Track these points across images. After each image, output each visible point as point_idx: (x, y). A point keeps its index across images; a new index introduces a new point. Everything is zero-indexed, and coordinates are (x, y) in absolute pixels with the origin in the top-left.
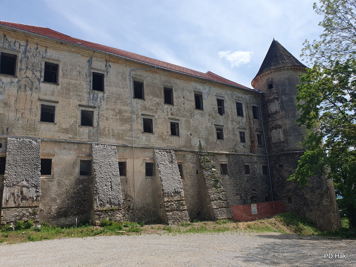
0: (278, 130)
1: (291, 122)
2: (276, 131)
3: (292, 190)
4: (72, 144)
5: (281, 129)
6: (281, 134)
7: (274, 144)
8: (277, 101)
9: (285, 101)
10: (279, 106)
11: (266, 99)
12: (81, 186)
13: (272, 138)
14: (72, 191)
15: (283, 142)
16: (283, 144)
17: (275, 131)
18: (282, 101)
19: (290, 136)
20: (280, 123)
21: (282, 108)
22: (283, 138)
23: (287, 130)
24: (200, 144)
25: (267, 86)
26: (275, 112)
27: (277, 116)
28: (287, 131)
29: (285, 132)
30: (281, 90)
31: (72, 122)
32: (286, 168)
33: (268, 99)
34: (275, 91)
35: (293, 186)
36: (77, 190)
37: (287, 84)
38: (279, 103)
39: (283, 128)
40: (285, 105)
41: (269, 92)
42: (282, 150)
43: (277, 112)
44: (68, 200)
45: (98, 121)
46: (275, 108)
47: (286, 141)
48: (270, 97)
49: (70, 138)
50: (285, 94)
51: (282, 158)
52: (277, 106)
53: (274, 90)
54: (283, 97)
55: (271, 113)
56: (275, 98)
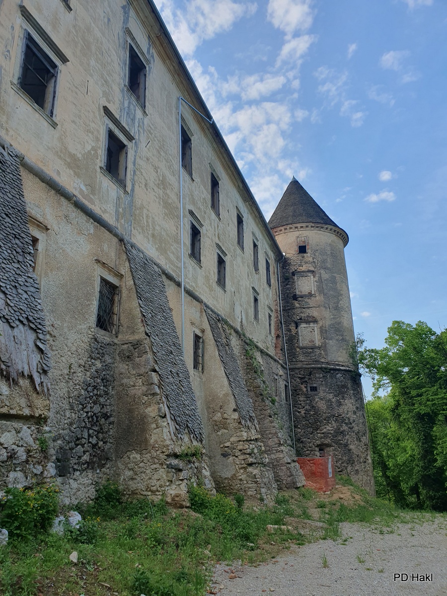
0: (311, 326)
1: (332, 317)
2: (308, 326)
5: (316, 325)
6: (316, 332)
7: (301, 348)
8: (312, 277)
9: (325, 280)
10: (315, 286)
11: (293, 269)
13: (300, 338)
15: (319, 348)
16: (318, 351)
17: (305, 326)
18: (320, 277)
19: (330, 340)
20: (315, 313)
21: (321, 290)
22: (319, 340)
23: (325, 327)
24: (242, 319)
25: (297, 249)
26: (307, 293)
27: (312, 302)
28: (326, 330)
29: (323, 331)
30: (320, 260)
32: (322, 394)
33: (296, 269)
34: (311, 259)
37: (329, 253)
38: (316, 281)
39: (320, 323)
40: (325, 287)
41: (300, 258)
42: (317, 362)
43: (310, 295)
45: (133, 180)
46: (308, 288)
47: (324, 347)
48: (301, 268)
49: (81, 191)
50: (325, 268)
51: (317, 375)
52: (312, 285)
53: (308, 256)
54: (322, 271)
56: (309, 271)
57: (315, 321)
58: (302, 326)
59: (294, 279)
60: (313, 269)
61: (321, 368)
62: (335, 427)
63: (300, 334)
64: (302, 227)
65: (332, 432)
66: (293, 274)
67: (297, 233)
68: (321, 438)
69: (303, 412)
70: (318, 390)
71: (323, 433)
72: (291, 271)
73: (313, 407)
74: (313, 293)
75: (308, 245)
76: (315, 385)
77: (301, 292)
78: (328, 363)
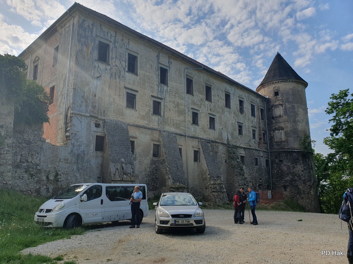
0: (280, 131)
1: (292, 126)
2: (279, 131)
3: (289, 181)
4: (147, 130)
5: (283, 131)
6: (283, 134)
7: (276, 142)
8: (281, 107)
9: (288, 108)
10: (283, 111)
11: (272, 104)
12: (154, 166)
13: (275, 137)
14: (148, 169)
15: (284, 142)
16: (283, 143)
17: (277, 131)
18: (285, 107)
19: (290, 137)
20: (282, 125)
21: (286, 113)
22: (284, 138)
23: (288, 131)
24: (228, 138)
25: (273, 93)
26: (279, 116)
27: (281, 120)
28: (288, 133)
29: (286, 134)
30: (285, 98)
31: (147, 110)
32: (285, 163)
33: (273, 104)
34: (281, 98)
35: (290, 178)
36: (152, 169)
37: (291, 94)
38: (283, 109)
39: (285, 130)
40: (288, 111)
41: (275, 98)
42: (283, 148)
43: (280, 116)
44: (146, 177)
45: (164, 111)
46: (279, 113)
47: (287, 141)
48: (276, 103)
49: (146, 124)
50: (288, 102)
51: (283, 155)
52: (281, 111)
53: (279, 97)
54: (287, 104)
55: (275, 116)
56: (280, 104)
57: (283, 129)
58: (276, 132)
59: (272, 109)
60: (282, 103)
61: (285, 151)
62: (291, 178)
63: (275, 136)
64: (276, 82)
65: (289, 180)
66: (272, 106)
67: (274, 86)
68: (284, 183)
69: (276, 171)
70: (283, 162)
71: (285, 181)
72: (271, 105)
73: (280, 169)
74: (282, 115)
75: (279, 91)
76: (281, 159)
77: (276, 115)
78: (289, 149)
